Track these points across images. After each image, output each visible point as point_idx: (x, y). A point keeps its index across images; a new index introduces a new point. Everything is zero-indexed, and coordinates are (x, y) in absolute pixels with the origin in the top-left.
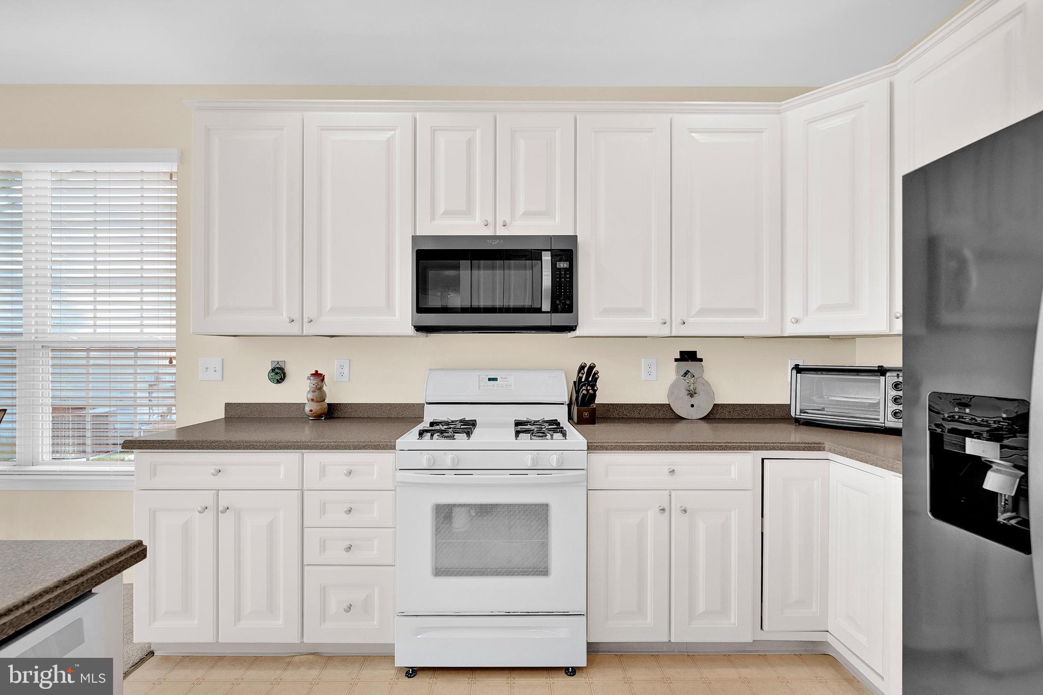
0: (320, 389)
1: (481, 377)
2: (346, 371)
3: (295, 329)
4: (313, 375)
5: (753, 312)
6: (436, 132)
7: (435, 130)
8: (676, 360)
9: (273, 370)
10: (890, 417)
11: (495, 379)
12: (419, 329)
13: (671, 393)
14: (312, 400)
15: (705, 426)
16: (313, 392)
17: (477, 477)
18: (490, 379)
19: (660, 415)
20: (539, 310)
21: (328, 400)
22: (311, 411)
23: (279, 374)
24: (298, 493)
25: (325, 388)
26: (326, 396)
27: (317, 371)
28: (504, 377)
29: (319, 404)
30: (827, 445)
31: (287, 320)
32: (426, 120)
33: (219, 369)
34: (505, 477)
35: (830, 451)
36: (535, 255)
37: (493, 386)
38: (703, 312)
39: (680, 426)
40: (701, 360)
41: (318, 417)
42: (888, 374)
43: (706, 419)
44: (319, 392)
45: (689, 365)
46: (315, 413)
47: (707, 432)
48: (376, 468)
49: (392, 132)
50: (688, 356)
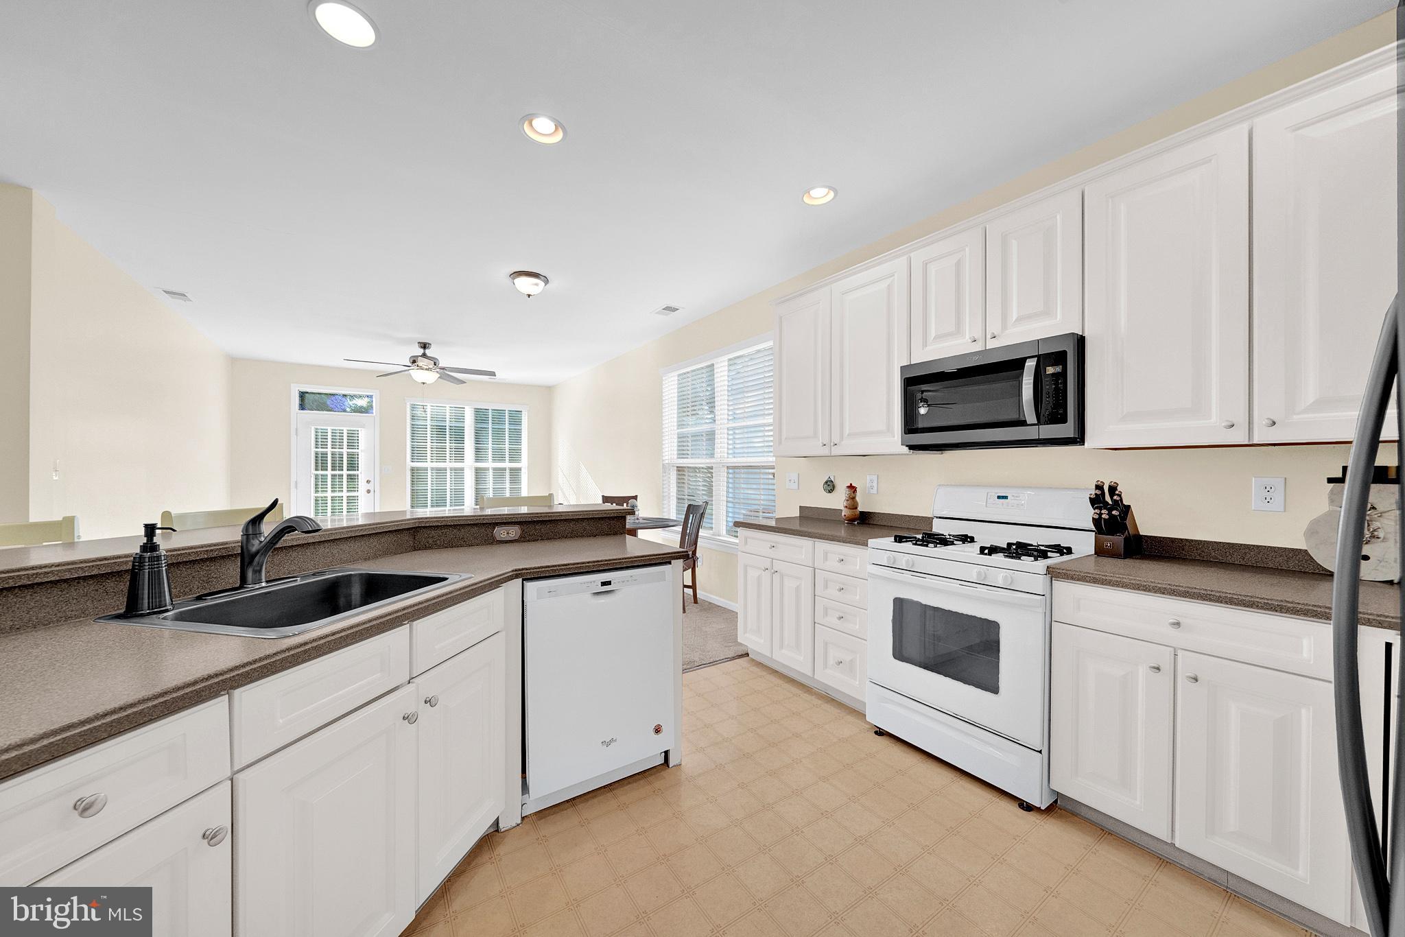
0: (854, 498)
1: (989, 494)
2: (875, 484)
3: (825, 451)
4: (848, 487)
6: (928, 266)
7: (927, 264)
9: (826, 482)
11: (1006, 497)
12: (912, 447)
13: (1310, 537)
14: (846, 507)
16: (847, 500)
17: (929, 581)
18: (999, 497)
19: (1292, 566)
20: (1022, 423)
21: (860, 509)
22: (845, 516)
23: (830, 486)
25: (857, 498)
26: (857, 504)
27: (851, 484)
28: (1015, 495)
29: (851, 511)
31: (821, 445)
32: (918, 257)
33: (796, 481)
34: (956, 584)
36: (1018, 364)
37: (1003, 504)
41: (851, 521)
44: (852, 503)
46: (848, 517)
48: (858, 559)
49: (892, 278)
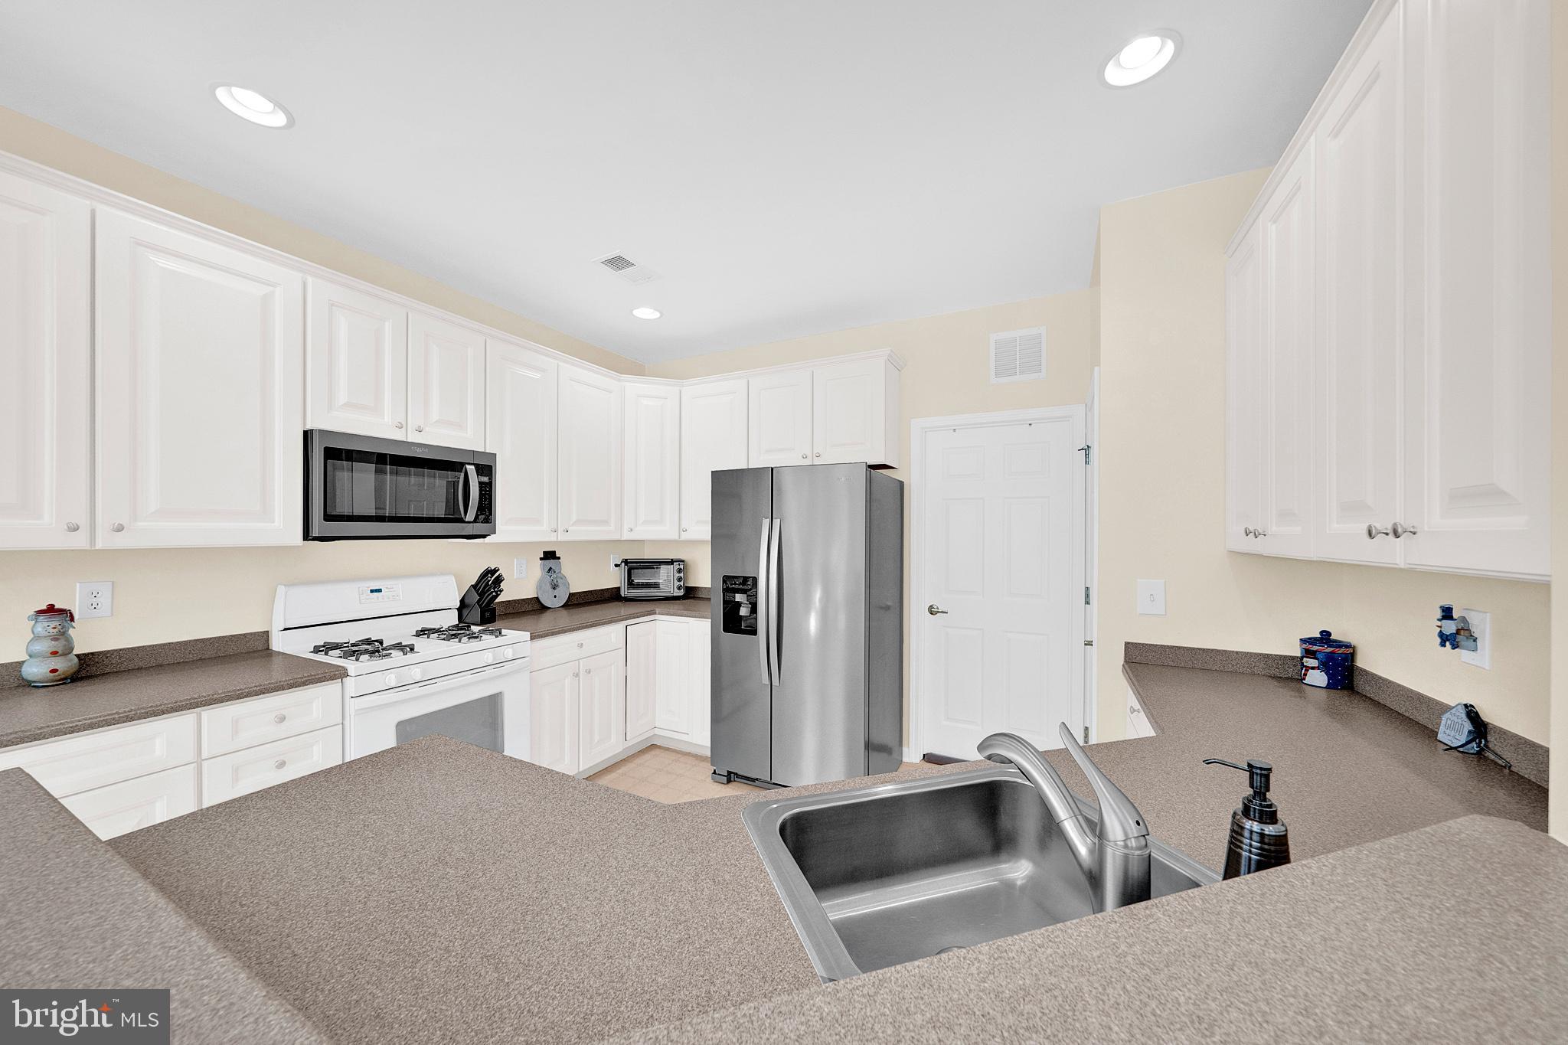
1: (361, 589)
2: (104, 600)
4: (42, 612)
5: (606, 522)
8: (541, 559)
10: (676, 590)
11: (379, 591)
12: (306, 535)
13: (539, 587)
15: (564, 612)
16: (54, 639)
18: (372, 591)
19: (529, 608)
20: (460, 520)
22: (54, 671)
24: (194, 768)
27: (52, 605)
28: (389, 586)
30: (657, 611)
34: (468, 678)
35: (659, 614)
37: (378, 598)
38: (578, 522)
39: (547, 616)
40: (559, 558)
41: (64, 680)
42: (675, 564)
43: (566, 606)
45: (551, 563)
46: (63, 674)
47: (564, 619)
48: (316, 704)
49: (271, 288)
50: (550, 555)
